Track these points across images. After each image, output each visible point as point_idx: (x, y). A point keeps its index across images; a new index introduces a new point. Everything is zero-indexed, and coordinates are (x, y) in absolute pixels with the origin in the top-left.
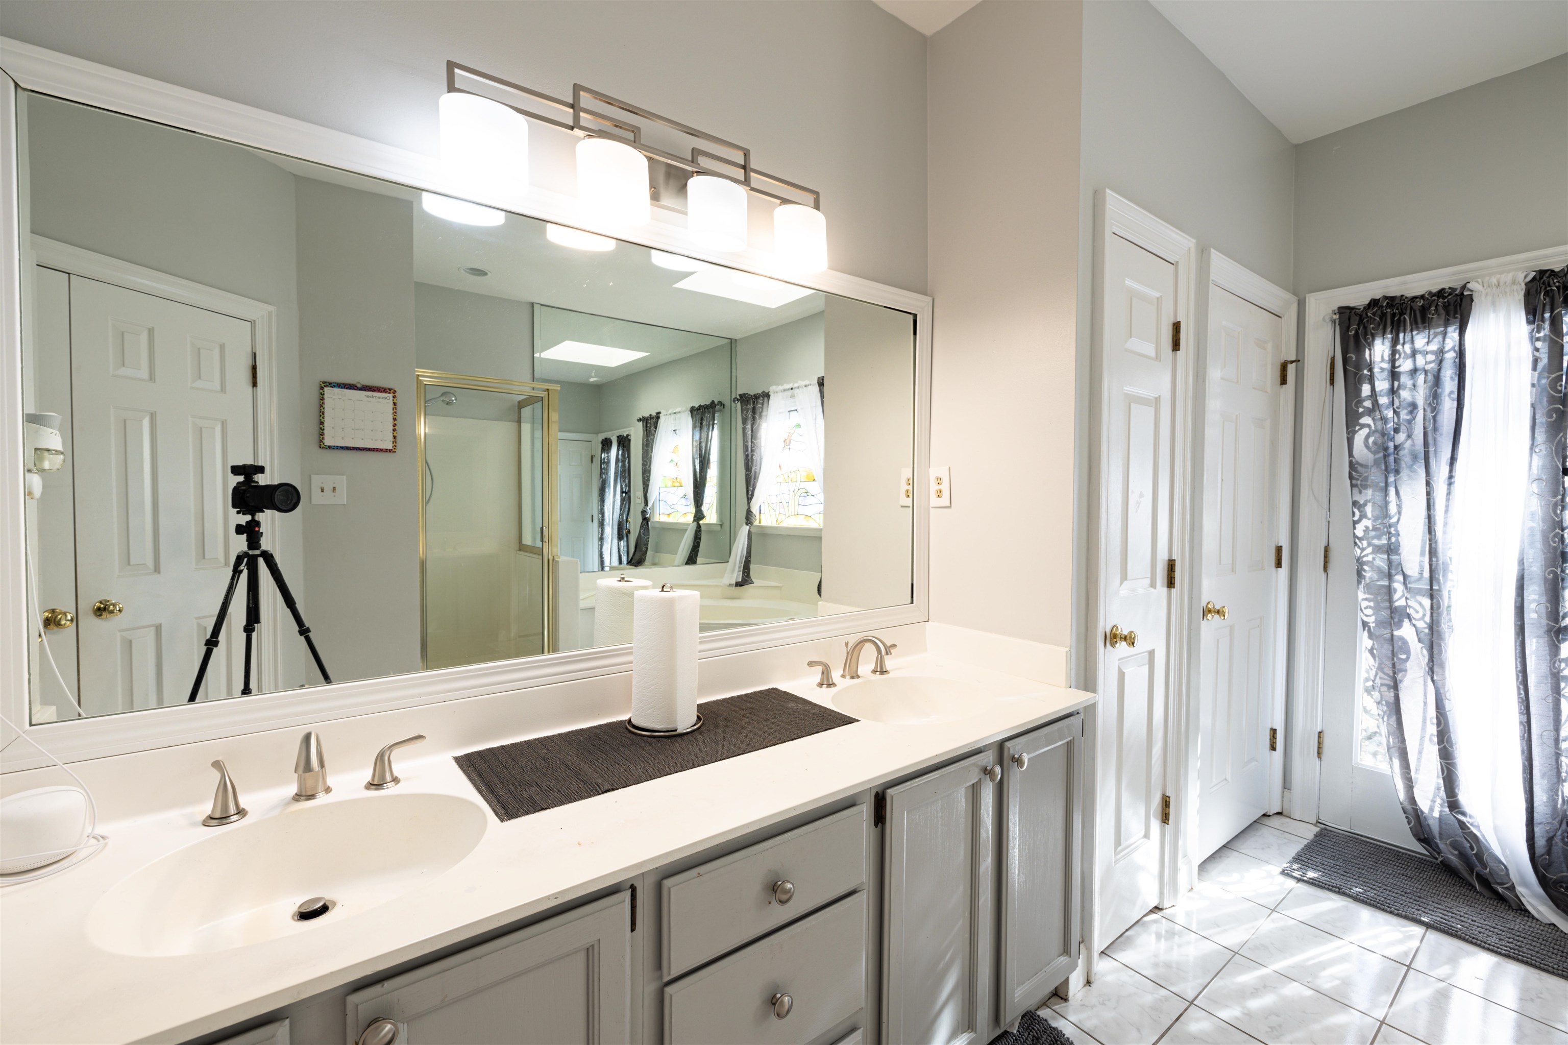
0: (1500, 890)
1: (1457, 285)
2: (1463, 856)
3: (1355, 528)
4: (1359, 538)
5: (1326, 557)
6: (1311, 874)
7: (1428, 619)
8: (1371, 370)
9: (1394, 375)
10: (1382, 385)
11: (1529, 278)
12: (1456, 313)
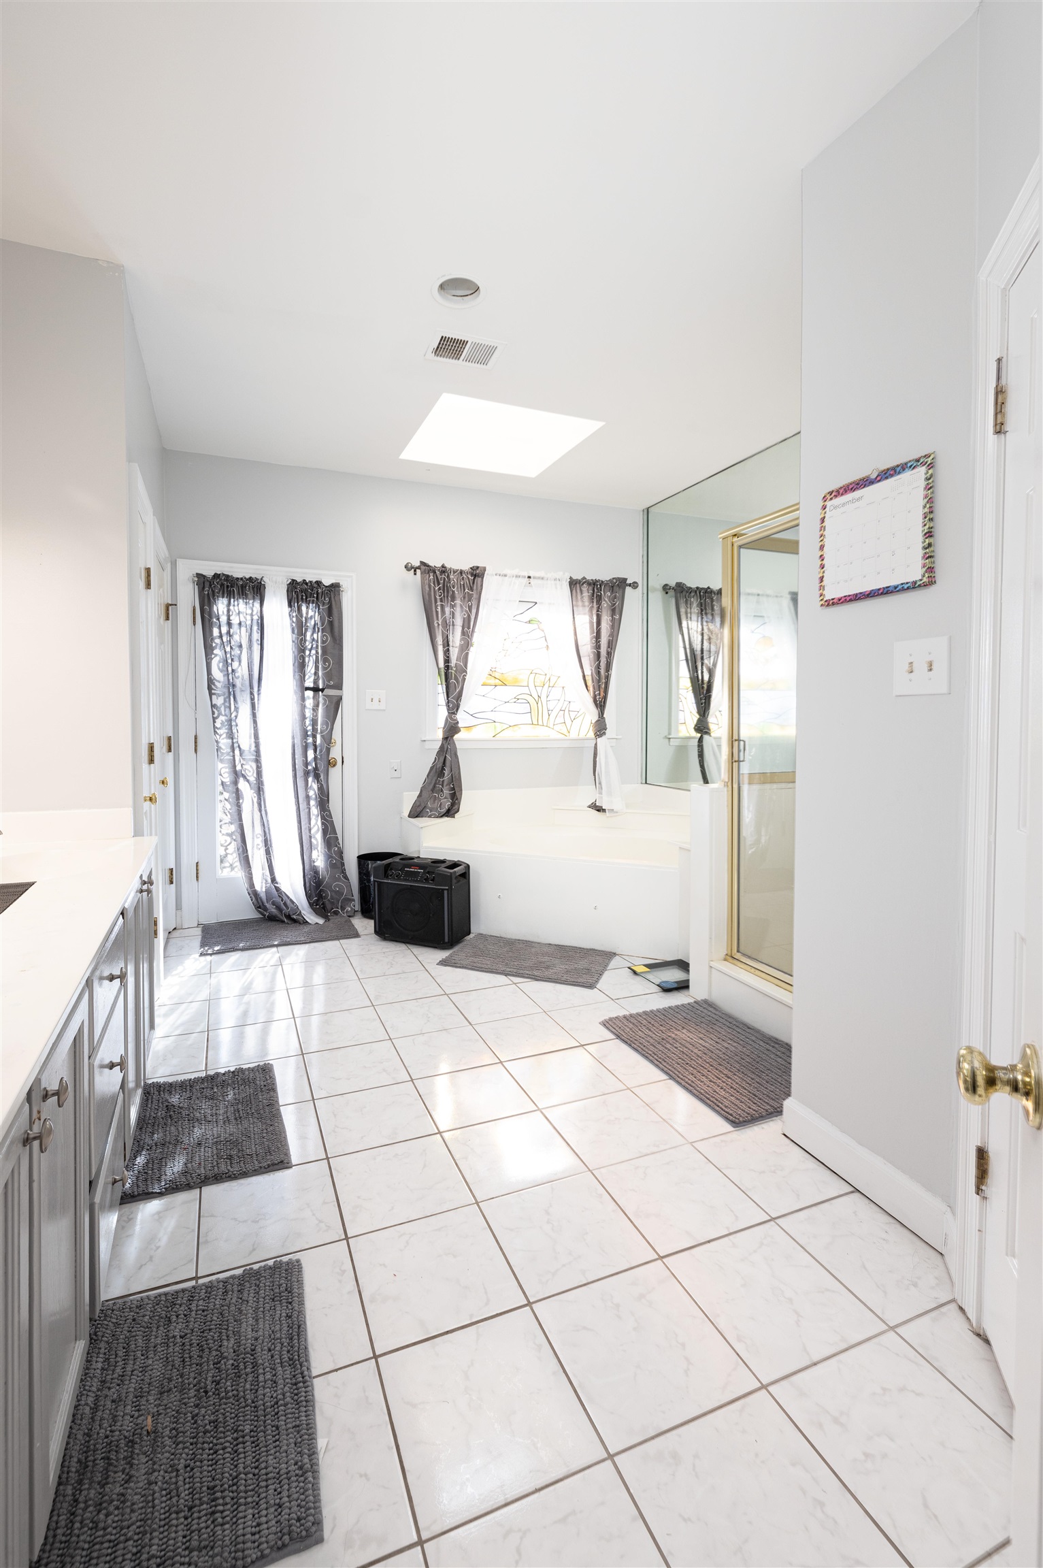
0: (295, 917)
1: (259, 577)
2: (279, 908)
3: (214, 722)
4: (217, 728)
5: (196, 742)
6: (216, 948)
7: (255, 775)
8: (218, 619)
9: (229, 624)
10: (224, 629)
11: (288, 583)
12: (257, 593)
